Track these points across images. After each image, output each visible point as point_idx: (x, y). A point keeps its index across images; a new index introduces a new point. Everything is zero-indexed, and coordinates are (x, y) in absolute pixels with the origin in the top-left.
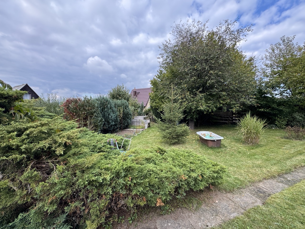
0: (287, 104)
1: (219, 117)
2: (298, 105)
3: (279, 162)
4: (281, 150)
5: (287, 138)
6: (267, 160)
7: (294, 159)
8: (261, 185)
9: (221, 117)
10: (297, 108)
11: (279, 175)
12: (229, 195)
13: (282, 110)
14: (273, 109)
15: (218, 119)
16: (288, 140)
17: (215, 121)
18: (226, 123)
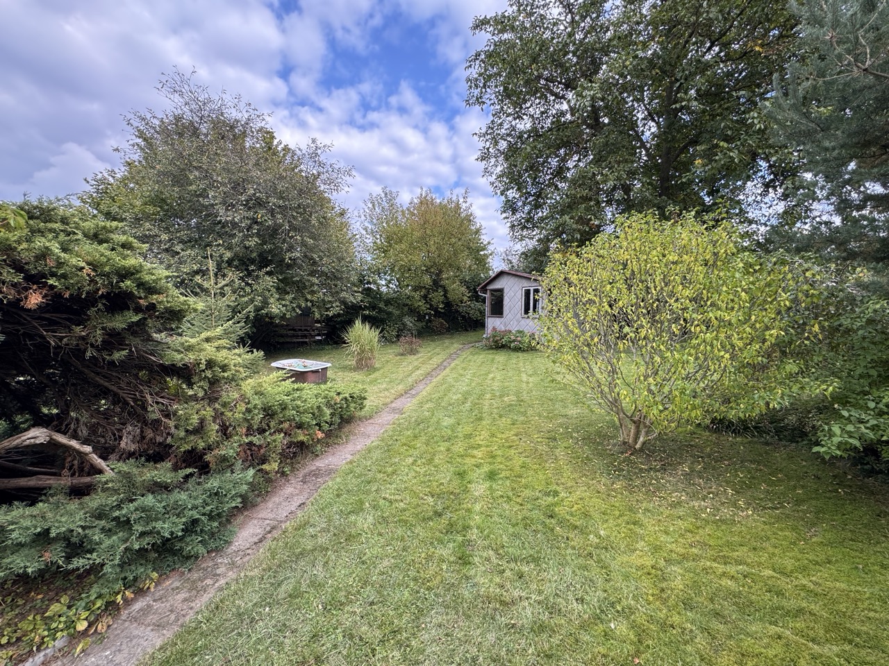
0: (396, 302)
1: (290, 330)
2: (407, 305)
3: (402, 380)
4: (400, 369)
5: (402, 355)
6: (391, 382)
7: (413, 375)
8: (393, 405)
9: (295, 330)
10: (406, 309)
11: (405, 393)
12: (370, 421)
13: (390, 313)
14: (381, 310)
15: (287, 336)
16: (403, 357)
17: (282, 340)
18: (306, 342)
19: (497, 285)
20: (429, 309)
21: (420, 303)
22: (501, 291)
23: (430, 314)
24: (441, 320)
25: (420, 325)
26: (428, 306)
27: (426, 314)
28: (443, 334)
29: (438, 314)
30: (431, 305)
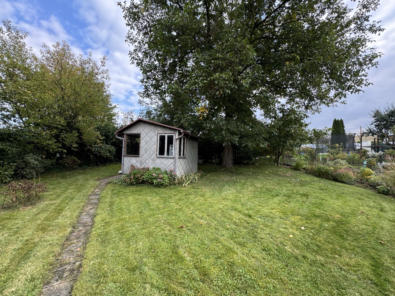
2: (33, 143)
5: (9, 207)
19: (134, 131)
20: (61, 148)
21: (50, 142)
22: (138, 136)
23: (61, 153)
24: (73, 157)
25: (48, 162)
26: (60, 145)
27: (58, 152)
28: (75, 169)
29: (70, 152)
30: (63, 144)
